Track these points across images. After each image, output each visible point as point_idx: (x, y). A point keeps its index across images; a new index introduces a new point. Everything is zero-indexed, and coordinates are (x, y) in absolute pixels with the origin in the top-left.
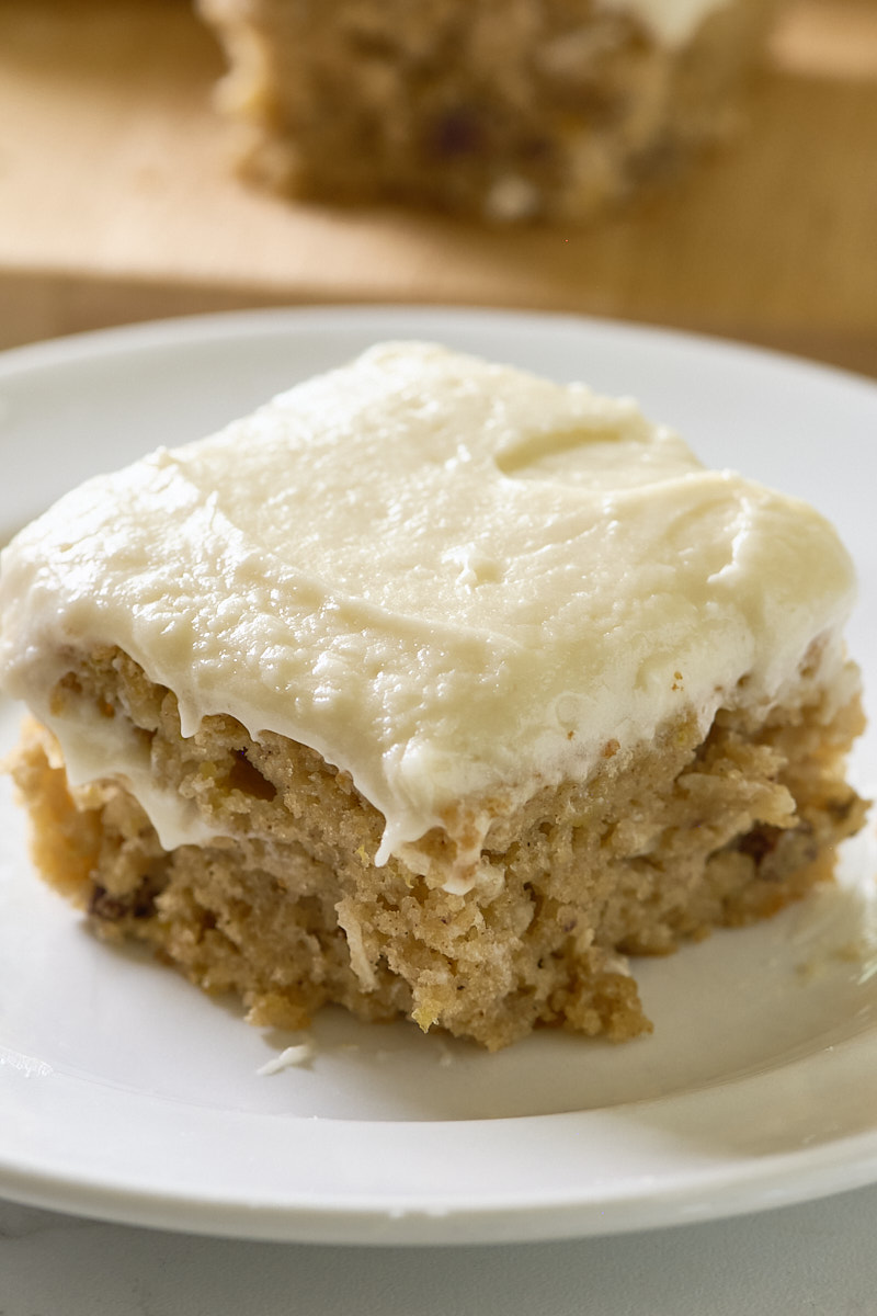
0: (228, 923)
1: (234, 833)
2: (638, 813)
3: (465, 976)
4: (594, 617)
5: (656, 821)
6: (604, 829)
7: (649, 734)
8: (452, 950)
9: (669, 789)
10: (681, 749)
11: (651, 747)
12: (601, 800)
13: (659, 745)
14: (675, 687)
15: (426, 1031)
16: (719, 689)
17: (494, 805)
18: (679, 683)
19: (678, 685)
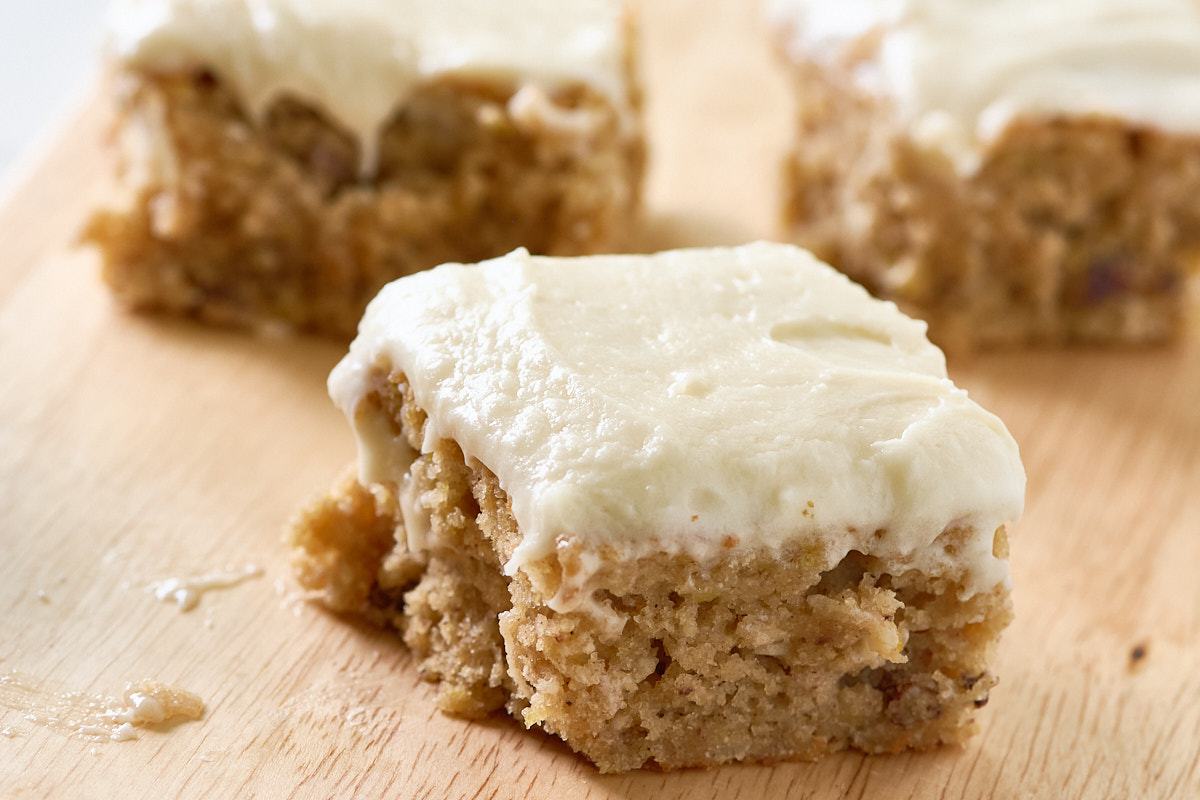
0: (445, 623)
1: (456, 547)
2: (764, 615)
3: (575, 694)
4: (757, 440)
5: (781, 626)
6: (729, 617)
7: (775, 545)
8: (564, 667)
9: (797, 603)
10: (807, 569)
11: (777, 556)
12: (721, 585)
13: (785, 557)
14: (805, 513)
15: (528, 728)
16: (852, 530)
17: (607, 550)
18: (810, 510)
19: (809, 512)
